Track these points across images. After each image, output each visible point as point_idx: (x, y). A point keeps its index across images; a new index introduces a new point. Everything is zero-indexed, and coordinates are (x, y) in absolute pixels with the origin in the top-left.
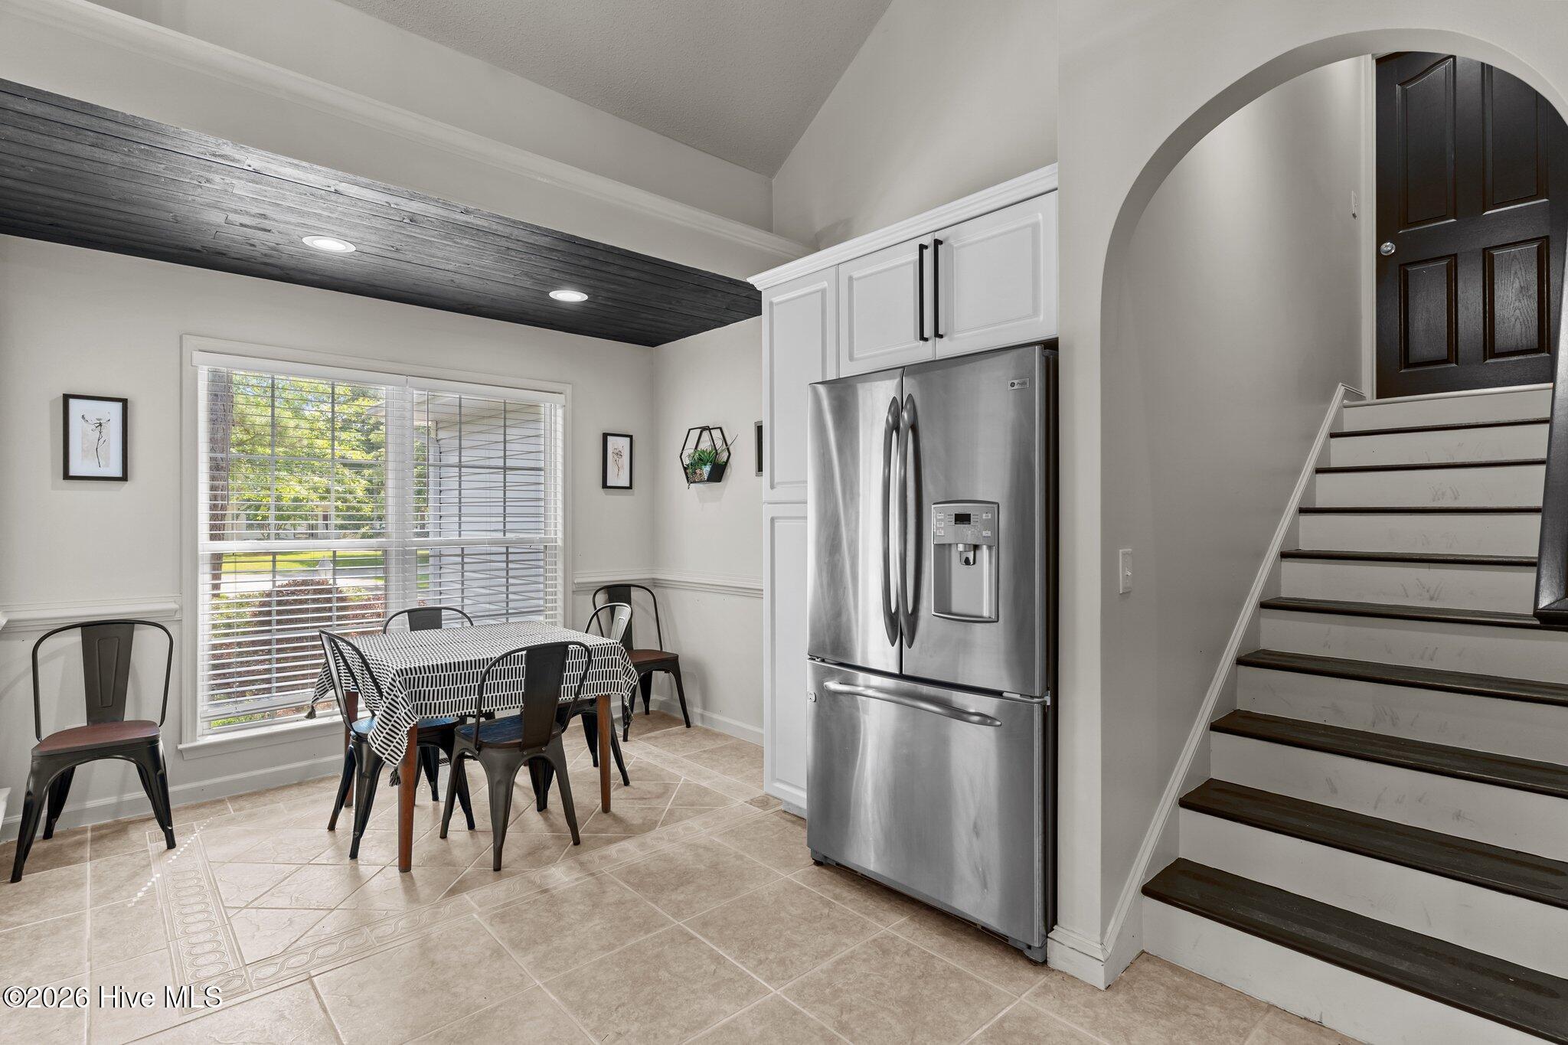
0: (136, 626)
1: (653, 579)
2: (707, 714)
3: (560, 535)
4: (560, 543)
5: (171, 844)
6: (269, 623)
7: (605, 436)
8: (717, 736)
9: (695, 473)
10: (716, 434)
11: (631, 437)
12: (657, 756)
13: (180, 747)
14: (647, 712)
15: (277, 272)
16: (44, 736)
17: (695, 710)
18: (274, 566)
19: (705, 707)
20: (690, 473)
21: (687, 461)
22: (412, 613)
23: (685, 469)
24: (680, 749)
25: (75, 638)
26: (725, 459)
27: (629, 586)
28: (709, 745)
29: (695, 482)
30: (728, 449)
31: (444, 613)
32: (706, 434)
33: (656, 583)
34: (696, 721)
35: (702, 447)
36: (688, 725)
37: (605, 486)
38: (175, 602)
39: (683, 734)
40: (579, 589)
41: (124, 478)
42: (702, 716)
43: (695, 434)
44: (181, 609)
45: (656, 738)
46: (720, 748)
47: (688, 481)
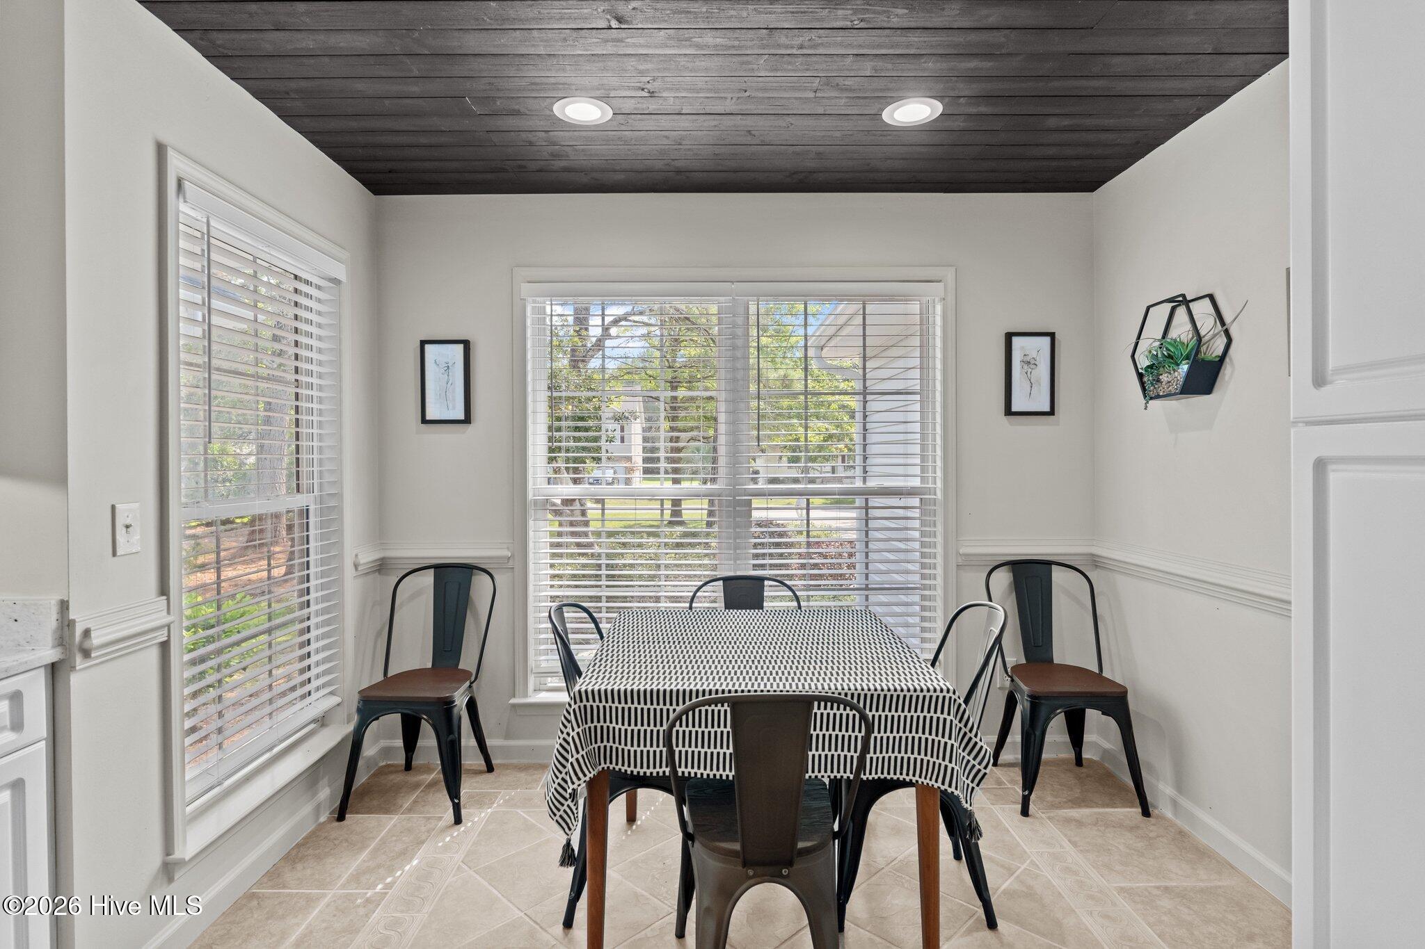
0: (475, 571)
1: (1093, 555)
2: (1184, 802)
3: (939, 484)
4: (939, 495)
5: (458, 820)
6: (598, 577)
7: (1009, 337)
8: (1201, 854)
9: (1159, 381)
10: (1202, 310)
11: (1052, 335)
12: (1067, 870)
13: (513, 701)
14: (1079, 761)
15: (585, 179)
16: (390, 674)
17: (1160, 788)
18: (603, 514)
19: (1180, 786)
20: (1149, 382)
21: (1144, 362)
22: (729, 582)
23: (1140, 376)
24: (1118, 867)
25: (428, 579)
26: (1219, 351)
27: (1049, 564)
28: (1180, 875)
29: (1158, 397)
30: (1227, 333)
31: (766, 583)
32: (1181, 311)
33: (1096, 561)
34: (1162, 808)
35: (1173, 334)
36: (1146, 813)
37: (1009, 411)
38: (508, 548)
39: (1132, 829)
40: (967, 563)
41: (467, 420)
42: (1175, 803)
43: (1159, 315)
44: (513, 555)
45: (1080, 823)
46: (1202, 891)
47: (1145, 397)
